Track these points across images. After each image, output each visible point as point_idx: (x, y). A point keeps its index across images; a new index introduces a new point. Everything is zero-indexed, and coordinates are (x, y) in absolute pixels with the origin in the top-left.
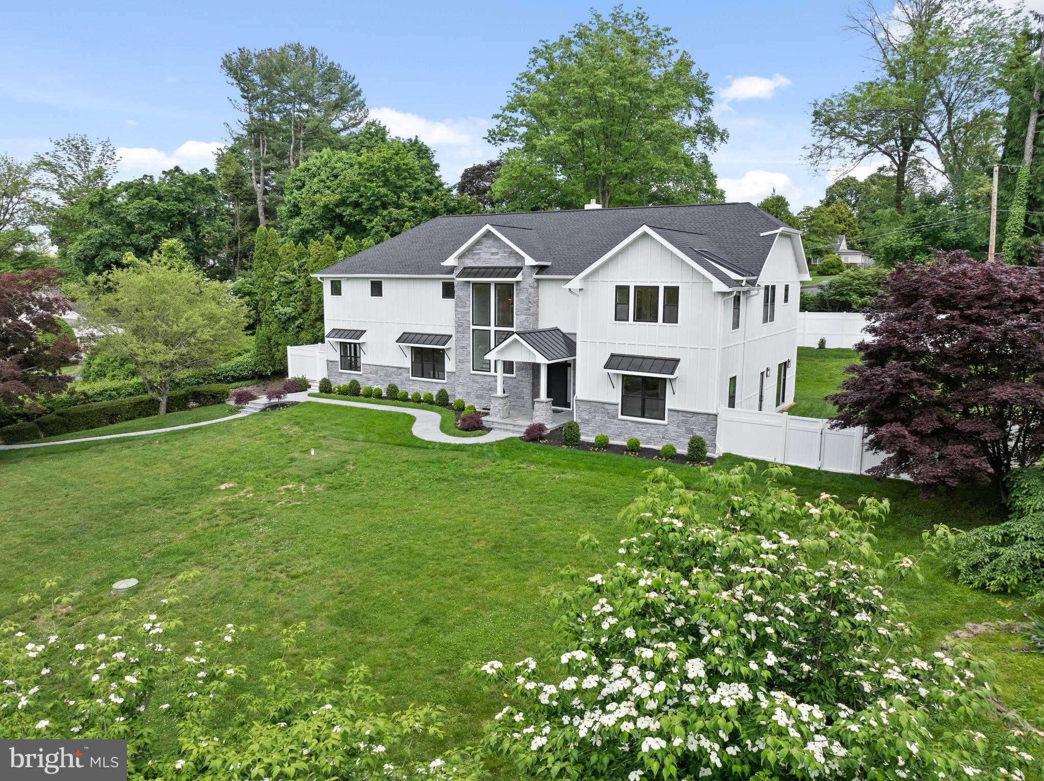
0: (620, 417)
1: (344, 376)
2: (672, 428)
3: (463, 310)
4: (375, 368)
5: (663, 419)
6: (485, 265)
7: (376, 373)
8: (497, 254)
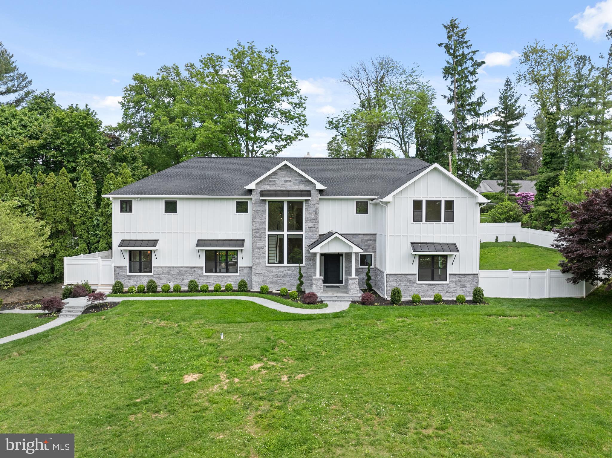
0: (418, 282)
1: (132, 278)
2: (452, 286)
3: (260, 220)
4: (167, 269)
5: (446, 280)
6: (279, 189)
7: (169, 273)
8: (290, 181)
